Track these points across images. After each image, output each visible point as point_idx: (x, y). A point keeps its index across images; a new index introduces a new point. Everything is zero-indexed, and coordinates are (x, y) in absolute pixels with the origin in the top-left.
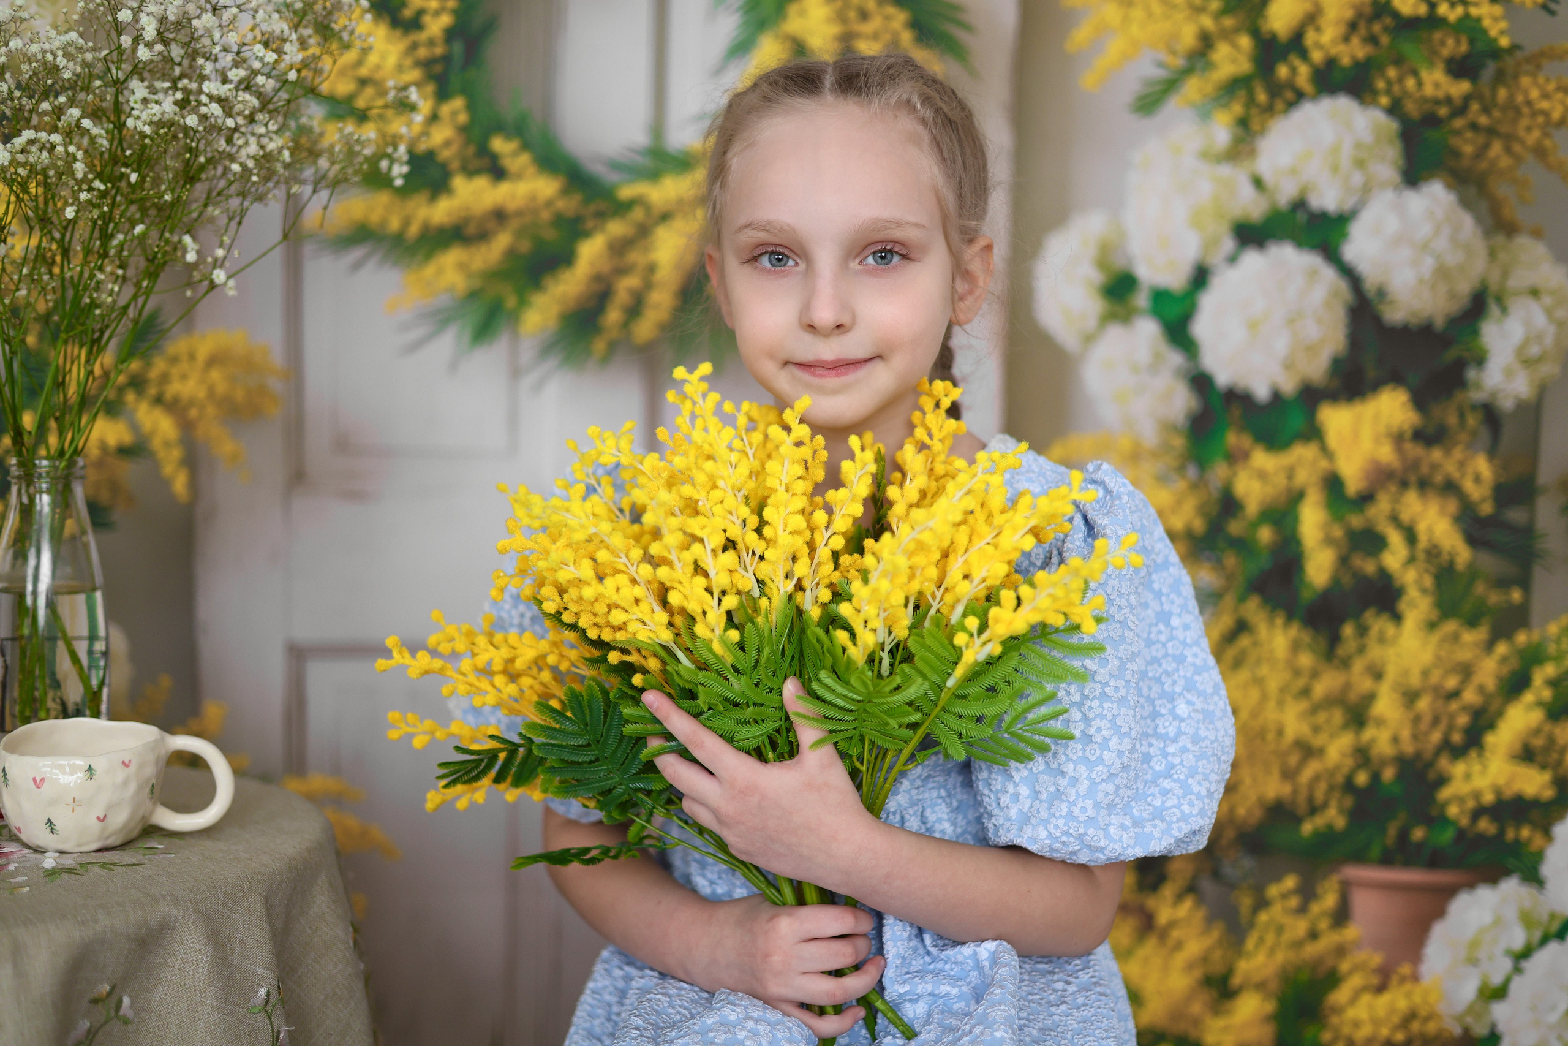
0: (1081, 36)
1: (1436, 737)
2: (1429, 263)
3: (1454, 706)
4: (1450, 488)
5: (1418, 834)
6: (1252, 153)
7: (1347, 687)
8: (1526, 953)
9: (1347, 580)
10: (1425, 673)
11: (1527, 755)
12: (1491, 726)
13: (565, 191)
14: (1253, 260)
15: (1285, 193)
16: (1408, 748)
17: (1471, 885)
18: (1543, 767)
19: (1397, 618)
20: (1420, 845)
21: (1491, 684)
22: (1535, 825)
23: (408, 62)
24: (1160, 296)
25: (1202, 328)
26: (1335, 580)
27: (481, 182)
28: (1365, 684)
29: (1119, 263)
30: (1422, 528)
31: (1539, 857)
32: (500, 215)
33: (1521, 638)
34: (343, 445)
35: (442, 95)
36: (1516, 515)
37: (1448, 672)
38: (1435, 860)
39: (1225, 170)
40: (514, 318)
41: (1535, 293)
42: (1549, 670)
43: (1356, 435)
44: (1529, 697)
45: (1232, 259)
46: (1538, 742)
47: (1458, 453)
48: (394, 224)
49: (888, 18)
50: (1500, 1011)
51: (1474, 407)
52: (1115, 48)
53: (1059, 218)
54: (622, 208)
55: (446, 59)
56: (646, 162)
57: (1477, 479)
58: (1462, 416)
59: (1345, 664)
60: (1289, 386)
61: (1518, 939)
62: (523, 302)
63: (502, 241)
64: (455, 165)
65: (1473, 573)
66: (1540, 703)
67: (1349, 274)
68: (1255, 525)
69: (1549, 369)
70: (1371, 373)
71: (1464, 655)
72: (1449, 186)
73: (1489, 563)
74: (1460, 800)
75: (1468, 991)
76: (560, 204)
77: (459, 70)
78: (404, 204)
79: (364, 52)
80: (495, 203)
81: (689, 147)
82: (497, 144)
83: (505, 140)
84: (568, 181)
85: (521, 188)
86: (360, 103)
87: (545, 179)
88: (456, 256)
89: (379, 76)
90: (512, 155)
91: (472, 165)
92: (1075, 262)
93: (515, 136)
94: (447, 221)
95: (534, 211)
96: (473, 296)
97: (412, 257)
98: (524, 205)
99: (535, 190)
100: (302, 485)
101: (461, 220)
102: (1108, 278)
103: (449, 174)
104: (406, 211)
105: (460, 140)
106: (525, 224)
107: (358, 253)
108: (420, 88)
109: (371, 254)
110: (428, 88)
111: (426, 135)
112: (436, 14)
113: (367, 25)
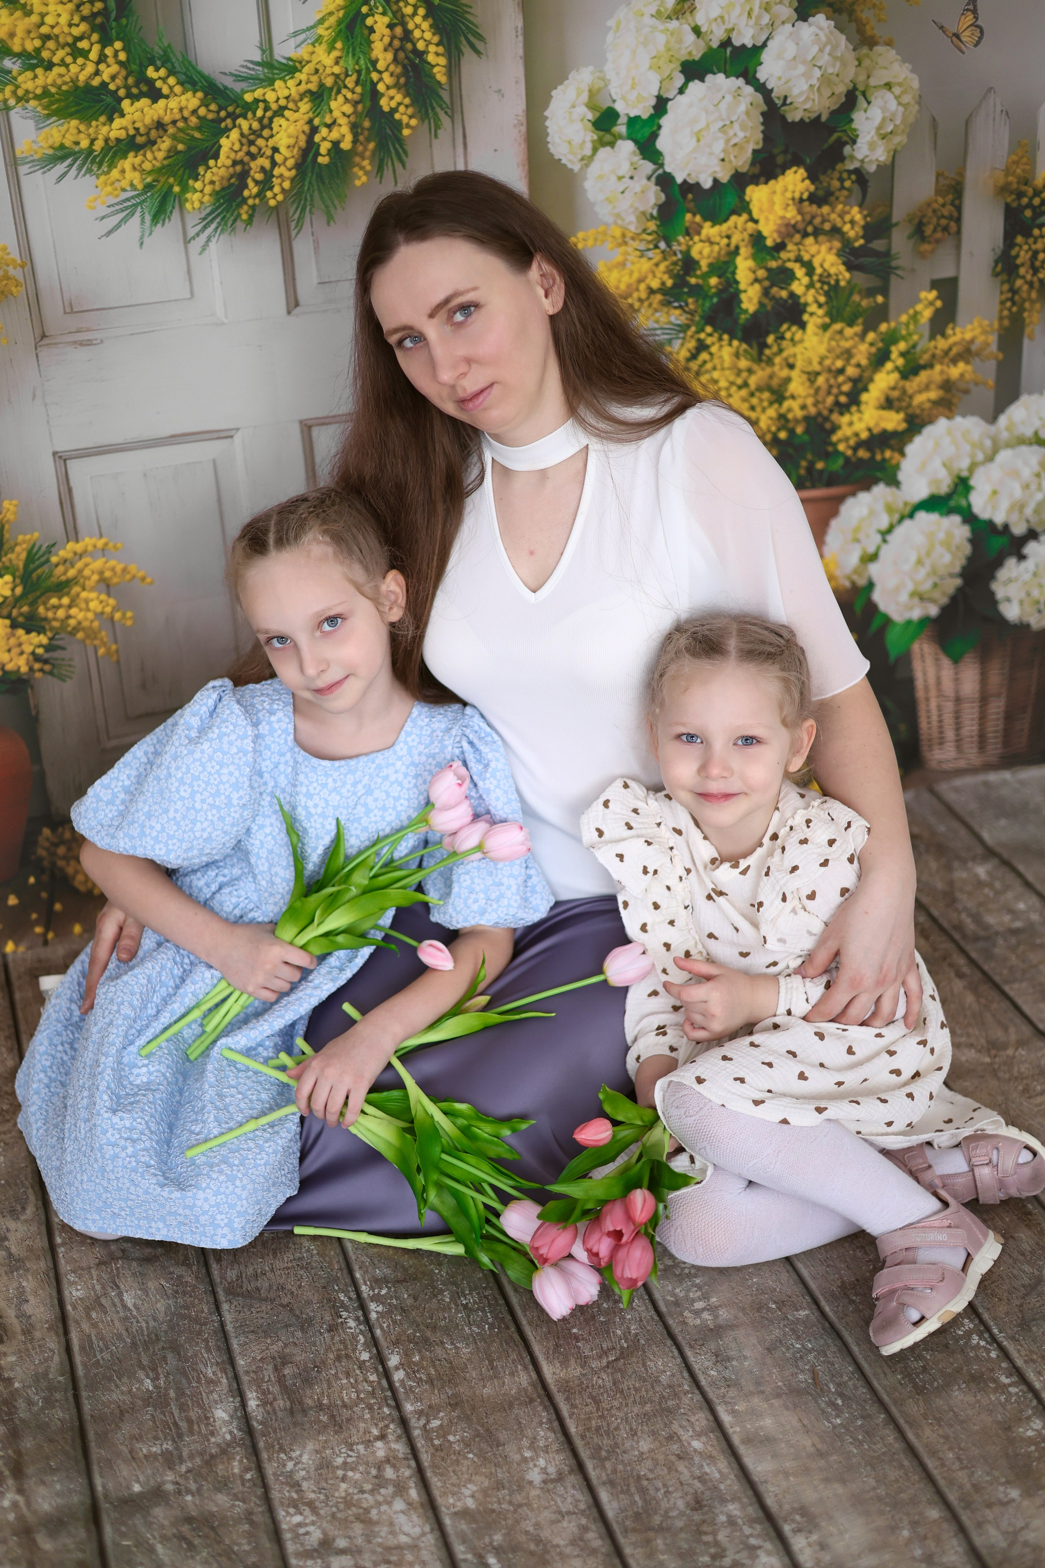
1: (830, 400)
2: (817, 73)
3: (841, 379)
4: (836, 231)
5: (820, 465)
6: (693, 9)
7: (771, 377)
8: (890, 530)
9: (769, 305)
10: (822, 359)
11: (888, 404)
12: (866, 389)
13: (204, 103)
14: (695, 86)
15: (717, 36)
16: (813, 411)
17: (854, 494)
18: (898, 411)
19: (803, 326)
20: (821, 472)
21: (864, 362)
22: (893, 449)
23: (76, 19)
24: (633, 122)
25: (661, 144)
26: (761, 304)
27: (144, 102)
28: (785, 373)
29: (605, 104)
30: (816, 262)
31: (897, 467)
32: (160, 125)
33: (883, 327)
34: (70, 310)
35: (105, 41)
36: (878, 245)
37: (838, 357)
38: (831, 480)
39: (674, 24)
40: (181, 201)
41: (888, 86)
42: (902, 346)
43: (772, 203)
44: (889, 366)
45: (681, 91)
46: (895, 394)
47: (840, 207)
48: (85, 144)
50: (874, 569)
51: (850, 172)
53: (561, 78)
54: (249, 108)
55: (104, 13)
56: (260, 71)
57: (852, 222)
58: (841, 180)
59: (770, 362)
60: (724, 177)
61: (884, 521)
62: (185, 189)
63: (165, 144)
64: (122, 93)
65: (851, 286)
66: (897, 368)
67: (762, 89)
68: (706, 276)
69: (899, 139)
70: (780, 160)
71: (847, 344)
72: (828, 18)
73: (863, 280)
74: (847, 439)
75: (854, 559)
76: (202, 111)
77: (116, 20)
78: (89, 126)
79: (43, 15)
80: (155, 118)
81: (293, 54)
82: (151, 72)
83: (157, 70)
84: (206, 94)
85: (173, 103)
86: (45, 54)
87: (189, 94)
88: (132, 159)
89: (56, 31)
90: (164, 80)
91: (135, 91)
92: (574, 106)
93: (163, 66)
94: (122, 134)
95: (185, 119)
96: (148, 187)
97: (100, 165)
98: (178, 117)
99: (183, 103)
100: (45, 341)
101: (132, 132)
102: (598, 114)
103: (120, 100)
104: (91, 130)
105: (124, 73)
106: (180, 130)
107: (61, 168)
108: (89, 38)
109: (70, 166)
110: (95, 37)
111: (97, 73)
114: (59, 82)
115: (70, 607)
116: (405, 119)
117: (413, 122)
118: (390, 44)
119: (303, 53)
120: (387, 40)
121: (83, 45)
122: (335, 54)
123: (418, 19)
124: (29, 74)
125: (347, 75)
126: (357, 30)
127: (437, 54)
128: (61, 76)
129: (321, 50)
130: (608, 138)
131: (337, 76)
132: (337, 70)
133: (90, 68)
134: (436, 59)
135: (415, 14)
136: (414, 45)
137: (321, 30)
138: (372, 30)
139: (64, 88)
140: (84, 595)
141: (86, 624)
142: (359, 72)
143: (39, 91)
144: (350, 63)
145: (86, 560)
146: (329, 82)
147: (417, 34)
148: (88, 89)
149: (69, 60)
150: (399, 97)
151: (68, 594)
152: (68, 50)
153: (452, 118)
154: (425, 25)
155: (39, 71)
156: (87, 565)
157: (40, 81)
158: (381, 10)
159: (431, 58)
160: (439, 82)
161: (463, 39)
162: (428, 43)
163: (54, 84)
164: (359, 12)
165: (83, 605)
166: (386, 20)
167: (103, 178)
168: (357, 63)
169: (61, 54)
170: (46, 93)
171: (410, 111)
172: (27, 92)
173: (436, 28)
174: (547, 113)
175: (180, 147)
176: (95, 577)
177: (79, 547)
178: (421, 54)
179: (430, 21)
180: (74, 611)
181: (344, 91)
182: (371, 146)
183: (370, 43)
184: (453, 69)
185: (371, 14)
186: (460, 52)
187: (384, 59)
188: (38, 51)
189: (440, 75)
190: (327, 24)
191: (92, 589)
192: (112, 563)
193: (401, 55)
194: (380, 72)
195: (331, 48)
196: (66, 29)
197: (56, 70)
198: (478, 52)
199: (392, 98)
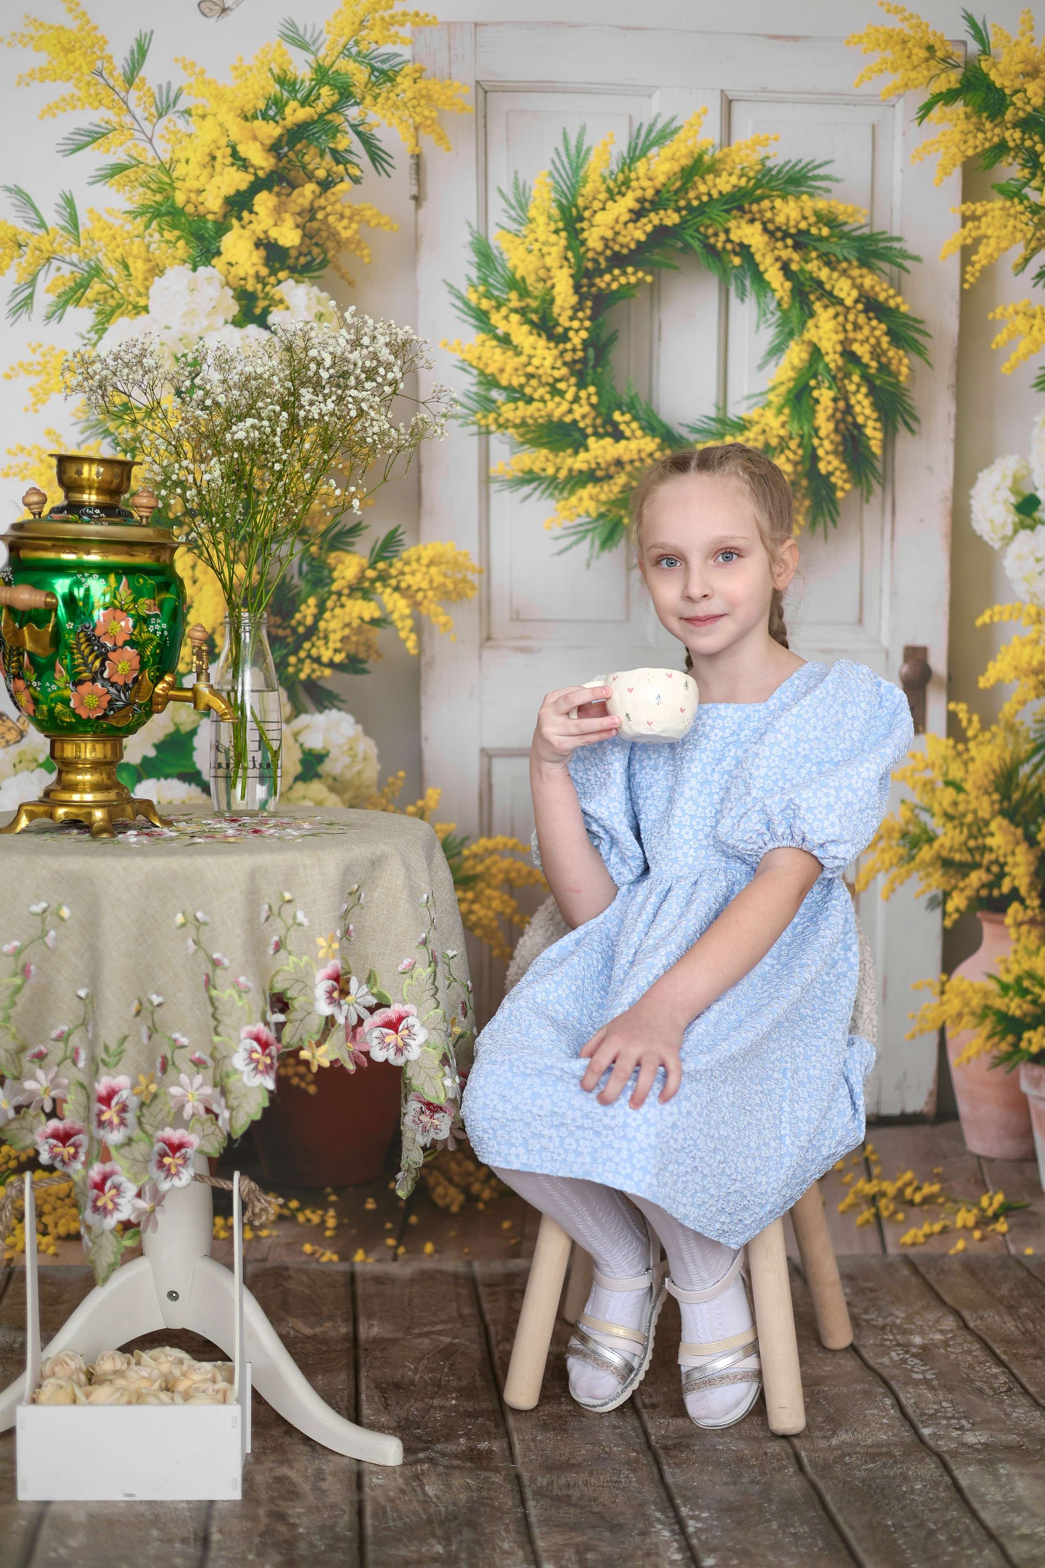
0: (1001, 338)
13: (661, 448)
23: (559, 364)
27: (608, 441)
29: (1028, 491)
32: (619, 463)
34: (516, 617)
35: (581, 385)
48: (550, 471)
49: (874, 329)
52: (1023, 346)
53: (988, 462)
55: (584, 361)
56: (714, 426)
63: (621, 480)
64: (589, 430)
76: (658, 455)
77: (594, 367)
78: (557, 456)
79: (530, 357)
80: (616, 456)
81: (745, 415)
82: (617, 416)
83: (623, 414)
84: (663, 440)
85: (633, 445)
86: (528, 390)
87: (648, 439)
88: (590, 489)
89: (540, 371)
90: (627, 423)
91: (601, 430)
92: (998, 489)
93: (629, 411)
94: (584, 467)
95: (641, 460)
96: (601, 516)
97: (562, 491)
98: (635, 457)
99: (642, 446)
100: (490, 643)
101: (593, 466)
102: (1020, 499)
103: (586, 437)
104: (558, 460)
105: (593, 414)
106: (636, 469)
107: (527, 489)
108: (567, 380)
109: (535, 489)
110: (573, 380)
111: (570, 411)
112: (577, 331)
113: (533, 339)
114: (536, 415)
115: (473, 902)
116: (840, 483)
117: (848, 486)
118: (833, 416)
119: (754, 414)
120: (830, 411)
121: (561, 386)
122: (783, 418)
123: (860, 397)
124: (511, 406)
125: (791, 438)
126: (804, 400)
127: (875, 429)
128: (539, 410)
129: (770, 414)
130: (1029, 521)
131: (782, 438)
132: (782, 432)
133: (565, 406)
134: (873, 433)
135: (858, 391)
136: (854, 418)
137: (772, 397)
138: (817, 401)
139: (540, 421)
140: (488, 892)
141: (485, 922)
142: (802, 437)
143: (518, 421)
144: (795, 428)
145: (496, 857)
146: (774, 442)
147: (858, 409)
148: (561, 424)
149: (547, 397)
150: (836, 463)
151: (472, 889)
152: (548, 388)
153: (883, 486)
154: (866, 402)
155: (521, 404)
156: (495, 863)
157: (520, 413)
158: (827, 384)
159: (869, 431)
160: (874, 454)
161: (899, 419)
162: (867, 418)
163: (532, 417)
164: (807, 385)
165: (485, 902)
166: (831, 394)
167: (562, 503)
168: (801, 428)
169: (541, 391)
170: (524, 423)
171: (845, 476)
172: (507, 420)
173: (876, 406)
174: (973, 492)
175: (634, 484)
176: (501, 877)
177: (490, 844)
178: (860, 427)
179: (871, 399)
180: (476, 907)
181: (787, 452)
182: (807, 503)
183: (814, 412)
184: (888, 443)
185: (818, 387)
186: (895, 429)
187: (826, 427)
188: (522, 386)
189: (875, 446)
190: (777, 392)
191: (496, 888)
192: (519, 864)
193: (842, 426)
194: (821, 439)
195: (780, 412)
196: (549, 371)
197: (536, 405)
198: (912, 431)
199: (829, 463)
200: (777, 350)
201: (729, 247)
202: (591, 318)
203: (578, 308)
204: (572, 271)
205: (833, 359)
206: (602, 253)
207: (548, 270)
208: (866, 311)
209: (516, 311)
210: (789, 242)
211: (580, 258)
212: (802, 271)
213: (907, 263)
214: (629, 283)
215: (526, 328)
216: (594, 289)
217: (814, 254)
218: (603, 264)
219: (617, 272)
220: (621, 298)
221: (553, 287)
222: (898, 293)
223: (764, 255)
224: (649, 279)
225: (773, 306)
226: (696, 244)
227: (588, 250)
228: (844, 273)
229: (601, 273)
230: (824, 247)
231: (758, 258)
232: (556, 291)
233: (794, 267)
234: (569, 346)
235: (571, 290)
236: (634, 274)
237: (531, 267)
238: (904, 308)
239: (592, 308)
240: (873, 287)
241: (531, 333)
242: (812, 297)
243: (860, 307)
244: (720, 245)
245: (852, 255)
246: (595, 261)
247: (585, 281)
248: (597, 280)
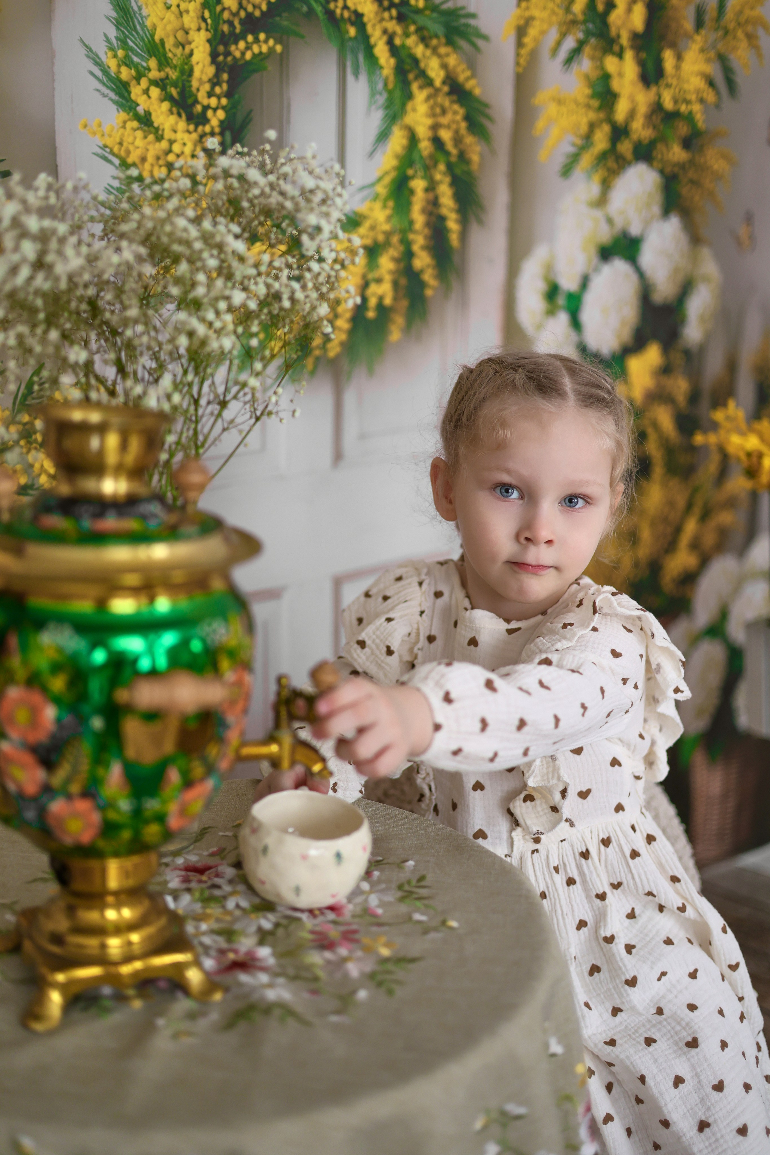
0: (540, 125)
6: (607, 201)
11: (692, 547)
14: (606, 270)
15: (620, 226)
18: (697, 551)
21: (681, 508)
24: (569, 297)
25: (584, 315)
29: (553, 277)
33: (692, 481)
39: (596, 213)
41: (707, 279)
44: (694, 513)
45: (598, 270)
46: (697, 538)
49: (455, 113)
52: (555, 133)
57: (682, 392)
60: (617, 347)
66: (697, 517)
67: (641, 274)
70: (647, 335)
72: (679, 217)
79: (171, 142)
102: (548, 287)
112: (215, 110)
113: (173, 119)
116: (429, 280)
117: (435, 283)
118: (424, 208)
119: (365, 208)
120: (422, 203)
122: (387, 212)
123: (444, 187)
125: (393, 233)
126: (403, 191)
129: (378, 205)
130: (553, 307)
131: (386, 234)
132: (387, 228)
134: (453, 225)
135: (443, 181)
136: (439, 210)
137: (379, 188)
138: (413, 192)
142: (401, 232)
144: (395, 221)
146: (381, 238)
147: (442, 200)
150: (426, 258)
154: (448, 193)
158: (420, 174)
159: (450, 224)
160: (453, 249)
161: (472, 211)
162: (450, 210)
164: (405, 175)
166: (424, 184)
168: (401, 223)
171: (433, 272)
173: (455, 197)
178: (443, 220)
179: (452, 188)
181: (390, 249)
182: (406, 303)
183: (410, 204)
184: (464, 235)
185: (414, 176)
186: (469, 221)
187: (419, 219)
189: (454, 239)
190: (384, 182)
193: (431, 219)
194: (415, 233)
195: (385, 205)
199: (421, 258)
200: (383, 136)
201: (346, 14)
202: (228, 95)
203: (215, 82)
204: (209, 35)
205: (425, 146)
206: (236, 14)
207: (187, 33)
208: (450, 93)
209: (155, 83)
210: (394, 12)
211: (216, 18)
212: (403, 46)
213: (480, 43)
214: (261, 53)
215: (166, 105)
216: (229, 59)
217: (412, 28)
218: (238, 28)
219: (250, 38)
220: (255, 71)
221: (191, 54)
222: (474, 76)
223: (374, 26)
224: (279, 48)
225: (380, 86)
226: (319, 9)
227: (224, 9)
228: (435, 51)
229: (236, 38)
230: (422, 20)
231: (369, 29)
232: (195, 59)
233: (397, 41)
234: (207, 129)
235: (208, 59)
236: (266, 41)
237: (169, 27)
238: (477, 92)
239: (228, 82)
240: (455, 67)
241: (171, 112)
242: (411, 76)
243: (446, 89)
244: (338, 11)
245: (440, 30)
246: (231, 23)
247: (221, 48)
248: (233, 48)
